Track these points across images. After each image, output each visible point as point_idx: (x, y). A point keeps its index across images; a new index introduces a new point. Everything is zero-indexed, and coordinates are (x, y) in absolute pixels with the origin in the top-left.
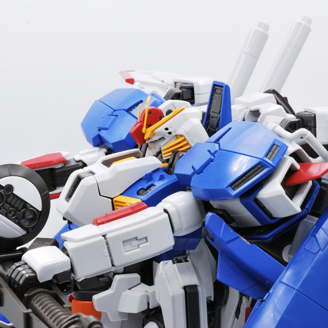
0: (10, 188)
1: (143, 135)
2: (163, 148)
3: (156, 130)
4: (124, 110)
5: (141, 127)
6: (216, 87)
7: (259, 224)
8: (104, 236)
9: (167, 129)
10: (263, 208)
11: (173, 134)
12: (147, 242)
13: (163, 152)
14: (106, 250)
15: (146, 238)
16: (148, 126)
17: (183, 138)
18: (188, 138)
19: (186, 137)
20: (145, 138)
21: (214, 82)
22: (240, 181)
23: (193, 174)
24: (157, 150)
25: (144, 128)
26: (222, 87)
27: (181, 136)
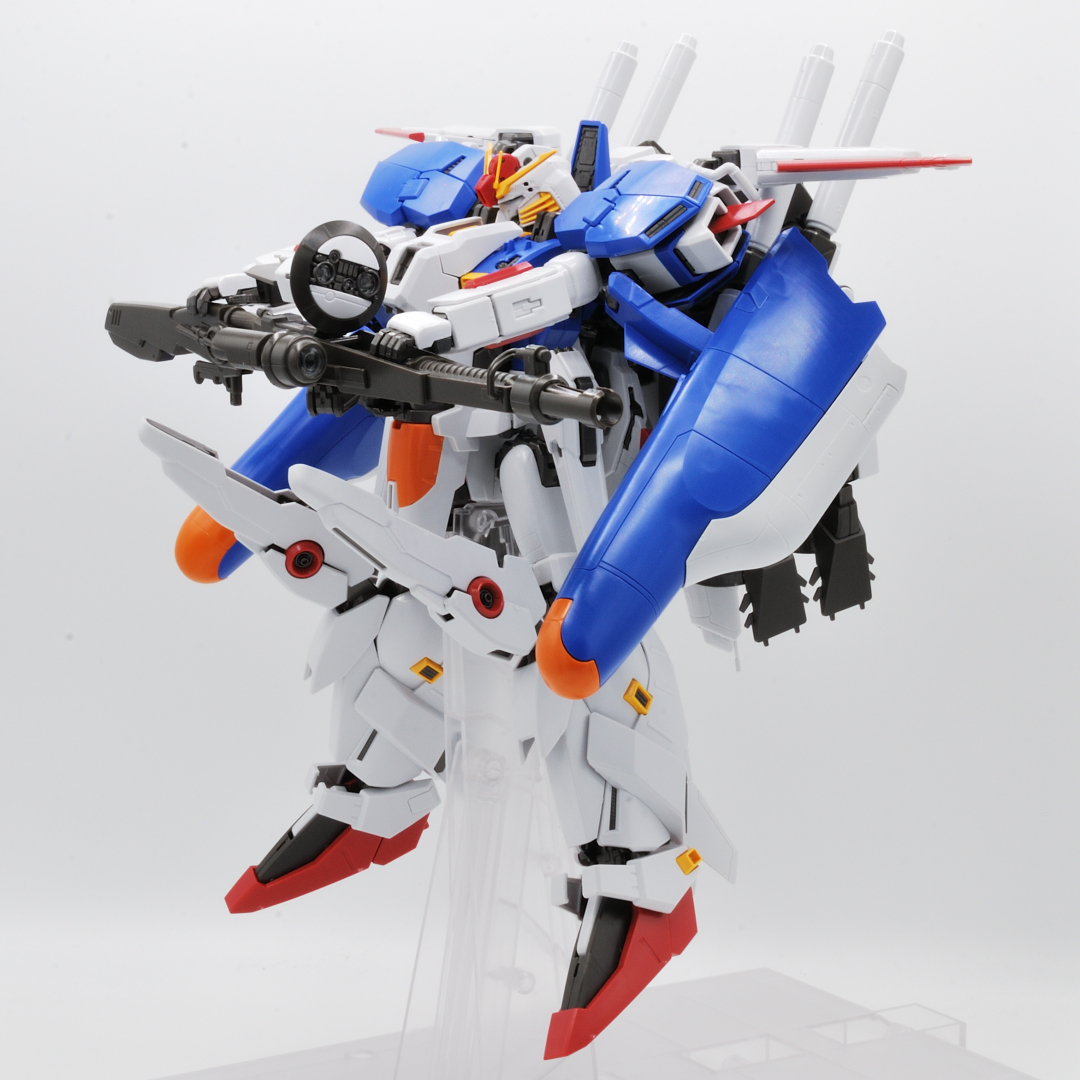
0: (336, 254)
1: (494, 192)
2: (520, 211)
3: (512, 186)
4: (438, 170)
5: (492, 180)
6: (584, 129)
7: (678, 285)
8: (489, 296)
9: (526, 184)
10: (684, 261)
11: (535, 191)
12: (541, 305)
13: (520, 217)
14: (493, 314)
15: (540, 300)
16: (502, 179)
17: (548, 196)
18: (555, 197)
19: (554, 194)
20: (498, 196)
21: (582, 121)
22: (656, 226)
23: (587, 228)
24: (513, 214)
25: (497, 181)
26: (597, 127)
27: (547, 193)
